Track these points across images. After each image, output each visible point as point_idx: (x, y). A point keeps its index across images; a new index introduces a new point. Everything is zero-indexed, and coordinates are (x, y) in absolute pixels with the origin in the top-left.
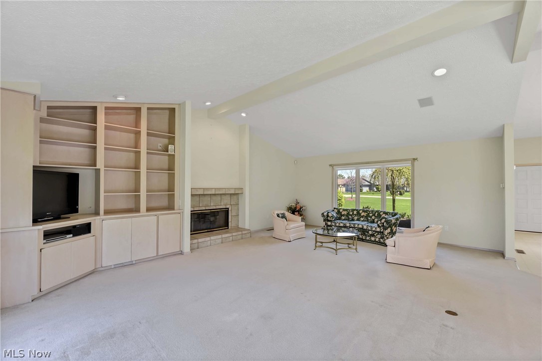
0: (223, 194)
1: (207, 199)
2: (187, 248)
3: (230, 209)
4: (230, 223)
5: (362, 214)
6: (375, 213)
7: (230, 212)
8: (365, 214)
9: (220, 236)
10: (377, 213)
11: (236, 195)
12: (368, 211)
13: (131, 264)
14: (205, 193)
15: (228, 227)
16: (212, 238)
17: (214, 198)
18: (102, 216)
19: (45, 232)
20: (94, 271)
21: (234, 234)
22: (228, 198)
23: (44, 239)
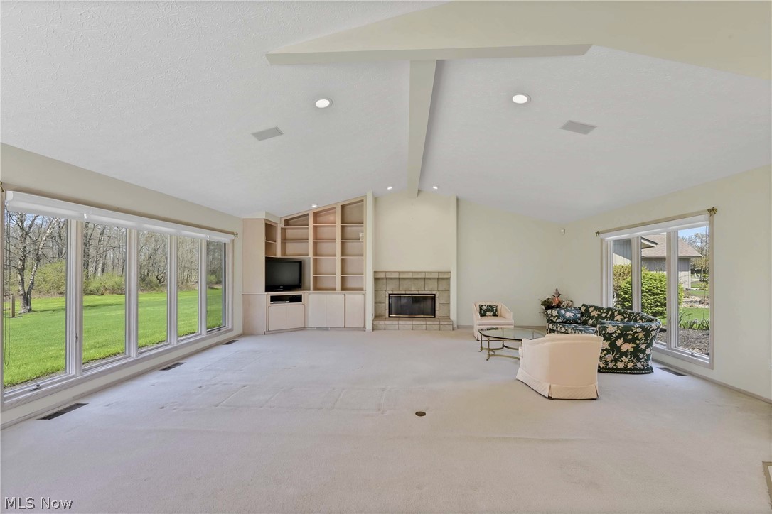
0: (429, 278)
1: (408, 282)
2: (369, 326)
3: (437, 296)
4: (437, 312)
7: (437, 299)
10: (610, 313)
11: (443, 279)
13: (327, 329)
15: (435, 315)
16: (401, 322)
17: (415, 282)
18: (312, 291)
19: (271, 297)
20: (304, 328)
21: (428, 323)
22: (435, 282)
23: (271, 301)
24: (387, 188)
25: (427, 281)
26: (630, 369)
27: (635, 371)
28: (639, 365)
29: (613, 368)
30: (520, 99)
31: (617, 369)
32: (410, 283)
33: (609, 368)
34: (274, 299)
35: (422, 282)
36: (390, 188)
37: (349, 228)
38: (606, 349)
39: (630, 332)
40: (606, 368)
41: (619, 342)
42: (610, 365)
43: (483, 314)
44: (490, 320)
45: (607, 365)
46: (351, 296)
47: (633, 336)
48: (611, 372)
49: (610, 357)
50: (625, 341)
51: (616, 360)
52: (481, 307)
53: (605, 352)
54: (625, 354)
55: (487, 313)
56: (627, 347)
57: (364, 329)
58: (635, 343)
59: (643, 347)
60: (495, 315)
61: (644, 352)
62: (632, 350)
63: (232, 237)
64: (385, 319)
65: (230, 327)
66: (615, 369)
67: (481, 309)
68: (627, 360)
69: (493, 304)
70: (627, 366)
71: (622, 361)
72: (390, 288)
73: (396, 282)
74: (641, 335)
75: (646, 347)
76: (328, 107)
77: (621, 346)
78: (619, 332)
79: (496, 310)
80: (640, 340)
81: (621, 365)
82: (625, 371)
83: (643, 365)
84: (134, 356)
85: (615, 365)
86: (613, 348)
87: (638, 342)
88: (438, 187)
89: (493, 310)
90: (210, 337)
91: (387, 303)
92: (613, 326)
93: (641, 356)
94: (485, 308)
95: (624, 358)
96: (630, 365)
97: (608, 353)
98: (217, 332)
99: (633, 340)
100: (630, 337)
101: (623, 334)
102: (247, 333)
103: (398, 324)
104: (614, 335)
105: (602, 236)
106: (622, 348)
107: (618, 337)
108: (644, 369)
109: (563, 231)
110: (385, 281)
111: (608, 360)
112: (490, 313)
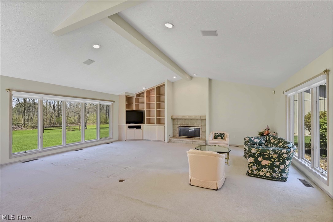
0: (196, 119)
1: (187, 121)
2: (166, 141)
4: (201, 136)
7: (201, 129)
9: (185, 140)
11: (204, 119)
13: (150, 140)
14: (189, 118)
15: (200, 137)
17: (191, 121)
18: (146, 124)
19: (128, 126)
20: (142, 140)
21: (193, 140)
22: (200, 121)
23: (128, 128)
24: (173, 77)
25: (196, 120)
26: (268, 177)
27: (271, 178)
28: (274, 175)
29: (256, 175)
30: (169, 26)
31: (259, 175)
32: (188, 121)
33: (254, 174)
34: (129, 127)
35: (194, 121)
36: (175, 77)
37: (162, 97)
38: (252, 162)
39: (266, 153)
40: (252, 174)
41: (260, 159)
42: (255, 172)
43: (216, 138)
44: (219, 141)
45: (253, 172)
46: (160, 126)
47: (269, 156)
48: (255, 177)
49: (255, 167)
50: (264, 159)
51: (258, 170)
52: (215, 134)
53: (252, 164)
54: (265, 167)
55: (218, 137)
56: (264, 162)
57: (164, 141)
58: (271, 161)
59: (278, 164)
60: (222, 138)
61: (278, 167)
62: (269, 165)
63: (112, 102)
64: (177, 138)
65: (112, 137)
66: (258, 175)
67: (215, 135)
68: (266, 171)
69: (222, 133)
70: (266, 175)
71: (263, 171)
72: (179, 123)
73: (182, 121)
74: (275, 156)
75: (280, 164)
76: (99, 48)
77: (261, 161)
78: (258, 152)
79: (224, 136)
80: (274, 159)
81: (261, 173)
82: (264, 177)
83: (278, 175)
84: (65, 145)
85: (258, 173)
86: (257, 162)
87: (273, 160)
88: (196, 74)
89: (222, 137)
90: (101, 141)
91: (178, 130)
92: (256, 149)
93: (276, 169)
94: (217, 134)
95: (263, 169)
96: (268, 174)
97: (254, 165)
98: (105, 139)
99: (270, 158)
100: (267, 157)
101: (262, 154)
102: (119, 140)
103: (180, 140)
104: (257, 154)
105: (285, 93)
106: (262, 163)
107: (259, 156)
108: (279, 178)
109: (273, 92)
110: (177, 120)
111: (254, 169)
112: (220, 137)
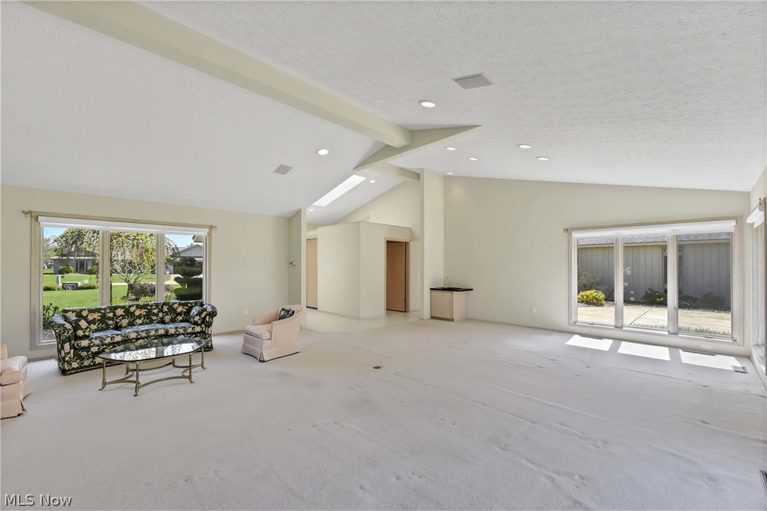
5: (137, 313)
6: (162, 307)
8: (143, 312)
12: (148, 305)
